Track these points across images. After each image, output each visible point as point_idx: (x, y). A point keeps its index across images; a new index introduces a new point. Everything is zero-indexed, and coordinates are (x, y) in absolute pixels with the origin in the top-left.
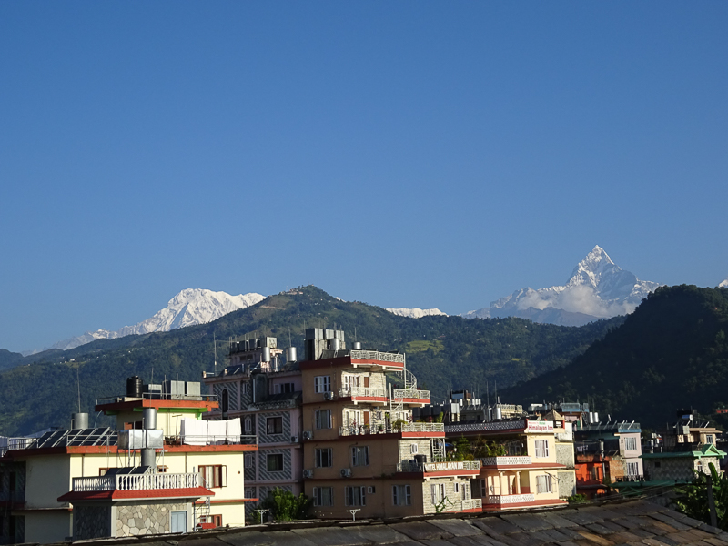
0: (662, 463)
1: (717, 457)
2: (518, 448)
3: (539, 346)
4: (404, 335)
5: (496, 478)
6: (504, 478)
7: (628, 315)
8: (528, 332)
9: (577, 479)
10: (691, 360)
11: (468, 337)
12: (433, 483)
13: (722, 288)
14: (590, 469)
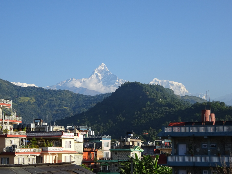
0: (118, 153)
1: (140, 151)
2: (58, 144)
3: (76, 103)
4: (18, 94)
5: (48, 156)
6: (51, 157)
7: (113, 93)
8: (72, 96)
9: (83, 158)
10: (136, 112)
11: (46, 97)
12: (19, 157)
13: (150, 84)
14: (89, 154)
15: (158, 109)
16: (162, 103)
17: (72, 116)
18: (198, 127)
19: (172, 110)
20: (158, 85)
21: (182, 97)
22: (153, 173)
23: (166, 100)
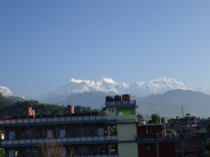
18: (23, 119)
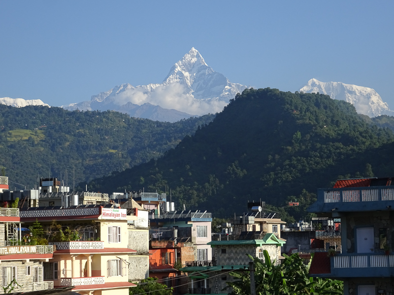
0: (228, 250)
1: (277, 245)
2: (92, 234)
3: (135, 139)
4: (6, 124)
5: (69, 262)
6: (77, 262)
7: (217, 114)
8: (126, 125)
9: (150, 264)
10: (270, 157)
11: (69, 128)
12: (5, 266)
13: (302, 92)
14: (163, 254)
15: (321, 147)
16: (328, 134)
17: (127, 170)
19: (351, 150)
20: (318, 93)
21: (374, 119)
22: (306, 292)
23: (338, 126)
